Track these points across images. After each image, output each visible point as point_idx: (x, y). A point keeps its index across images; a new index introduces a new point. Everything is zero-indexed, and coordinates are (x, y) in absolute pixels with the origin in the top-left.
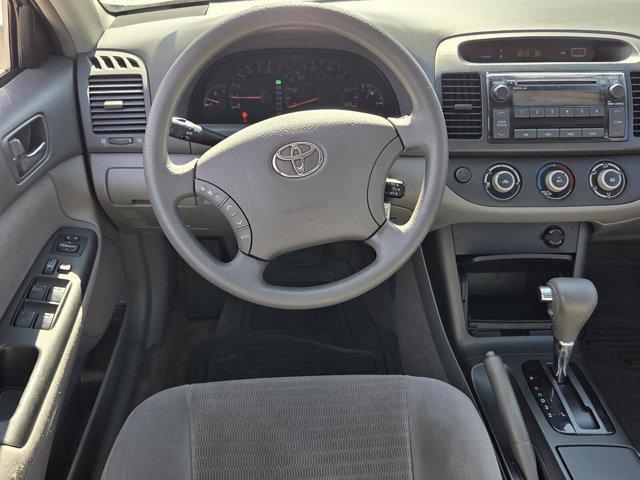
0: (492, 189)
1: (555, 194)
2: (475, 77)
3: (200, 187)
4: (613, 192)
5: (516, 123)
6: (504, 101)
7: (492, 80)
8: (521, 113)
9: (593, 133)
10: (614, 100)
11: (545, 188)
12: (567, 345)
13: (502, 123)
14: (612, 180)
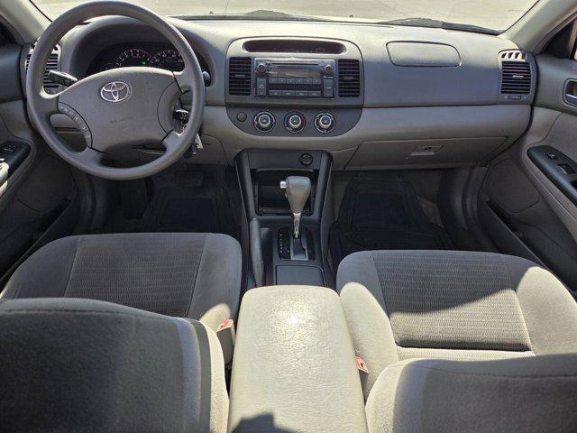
0: (258, 126)
1: (295, 129)
2: (248, 59)
3: (61, 107)
4: (328, 129)
5: (270, 86)
6: (263, 72)
7: (257, 61)
8: (273, 81)
9: (314, 94)
10: (328, 75)
11: (289, 126)
12: (297, 215)
13: (262, 86)
14: (326, 122)
